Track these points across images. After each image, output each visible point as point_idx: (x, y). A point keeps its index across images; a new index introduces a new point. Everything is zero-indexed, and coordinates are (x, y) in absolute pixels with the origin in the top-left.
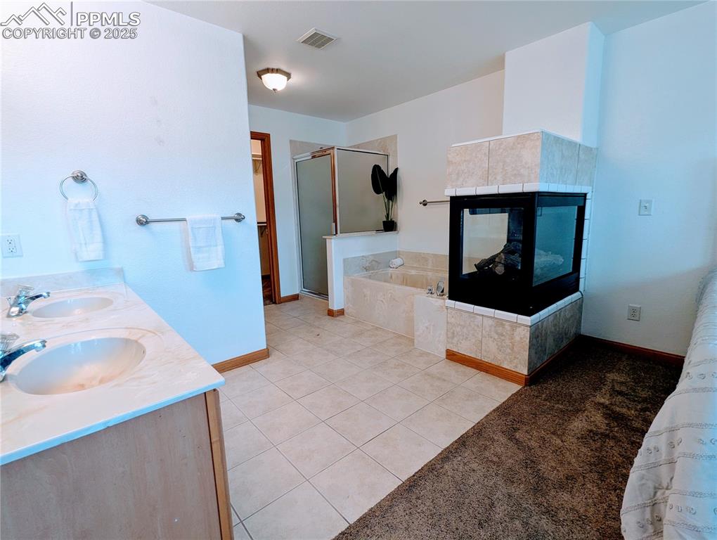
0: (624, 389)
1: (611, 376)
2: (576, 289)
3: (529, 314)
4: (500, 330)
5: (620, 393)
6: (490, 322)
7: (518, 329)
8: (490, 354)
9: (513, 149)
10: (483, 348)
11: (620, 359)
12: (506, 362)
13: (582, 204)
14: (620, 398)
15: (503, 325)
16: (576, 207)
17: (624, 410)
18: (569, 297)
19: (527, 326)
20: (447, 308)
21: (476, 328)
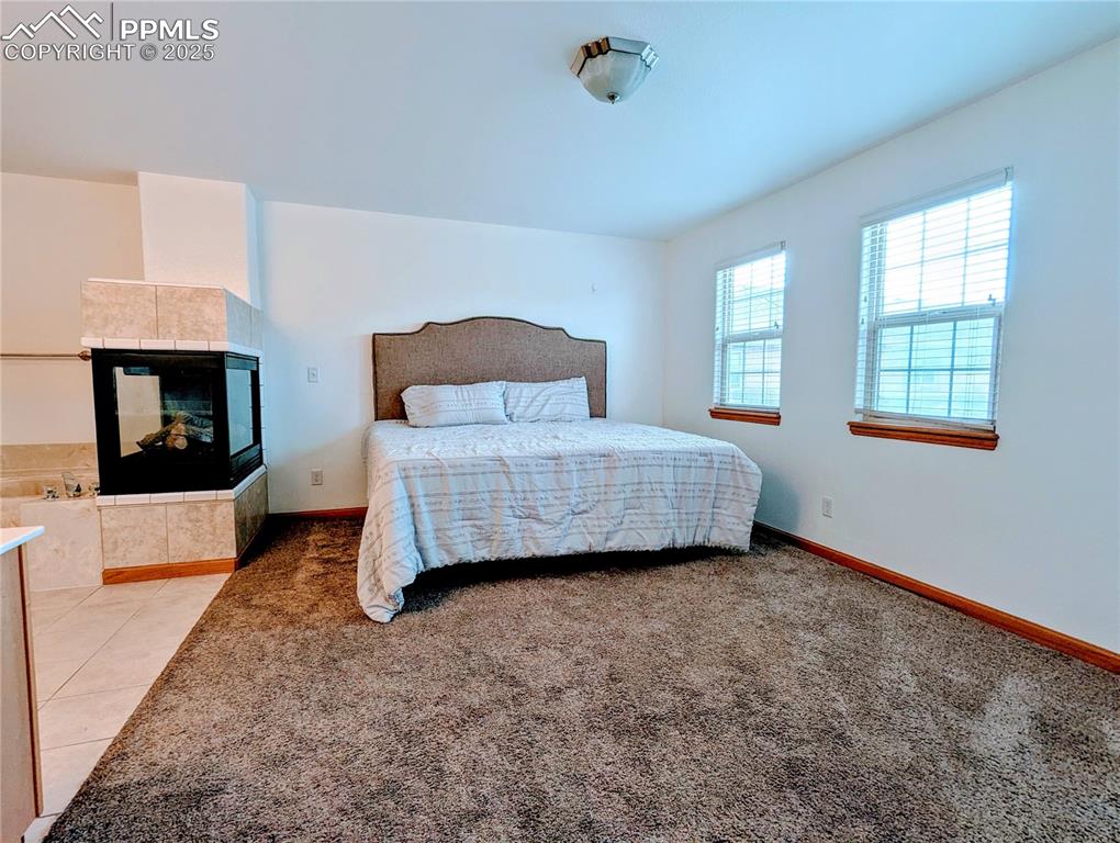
0: (325, 543)
1: (311, 538)
2: (261, 463)
3: (231, 486)
4: (194, 515)
5: (323, 546)
6: (180, 509)
7: (219, 508)
8: (183, 549)
9: (190, 301)
10: (170, 546)
11: (312, 525)
12: (207, 553)
13: (255, 369)
14: (325, 549)
15: (198, 509)
16: (249, 372)
17: (331, 556)
18: (257, 470)
19: (229, 501)
20: (99, 509)
21: (155, 523)
